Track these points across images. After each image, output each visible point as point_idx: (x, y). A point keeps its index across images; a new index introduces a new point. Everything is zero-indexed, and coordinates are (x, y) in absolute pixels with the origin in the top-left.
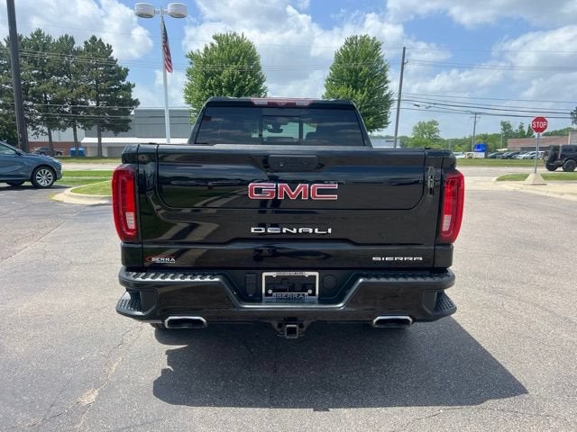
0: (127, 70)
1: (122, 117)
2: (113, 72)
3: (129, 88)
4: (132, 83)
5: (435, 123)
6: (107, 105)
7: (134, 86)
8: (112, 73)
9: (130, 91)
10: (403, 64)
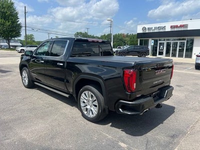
5: (32, 35)
10: (25, 13)
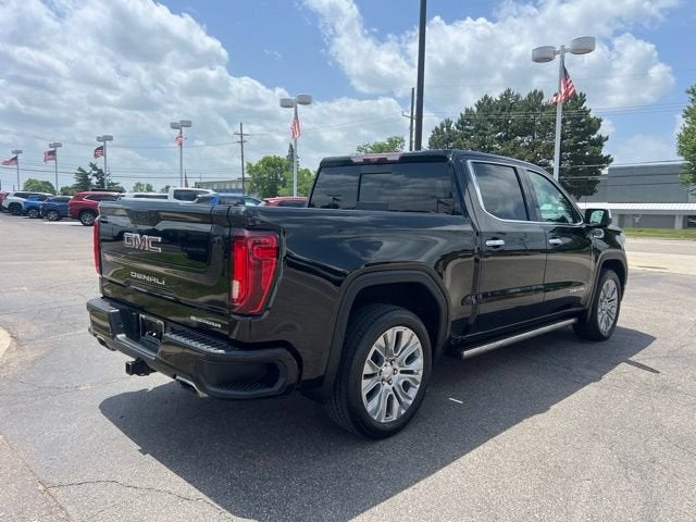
0: (599, 121)
1: (590, 178)
2: (583, 125)
3: (600, 142)
4: (604, 135)
6: (572, 164)
7: (607, 139)
8: (581, 127)
9: (602, 145)
